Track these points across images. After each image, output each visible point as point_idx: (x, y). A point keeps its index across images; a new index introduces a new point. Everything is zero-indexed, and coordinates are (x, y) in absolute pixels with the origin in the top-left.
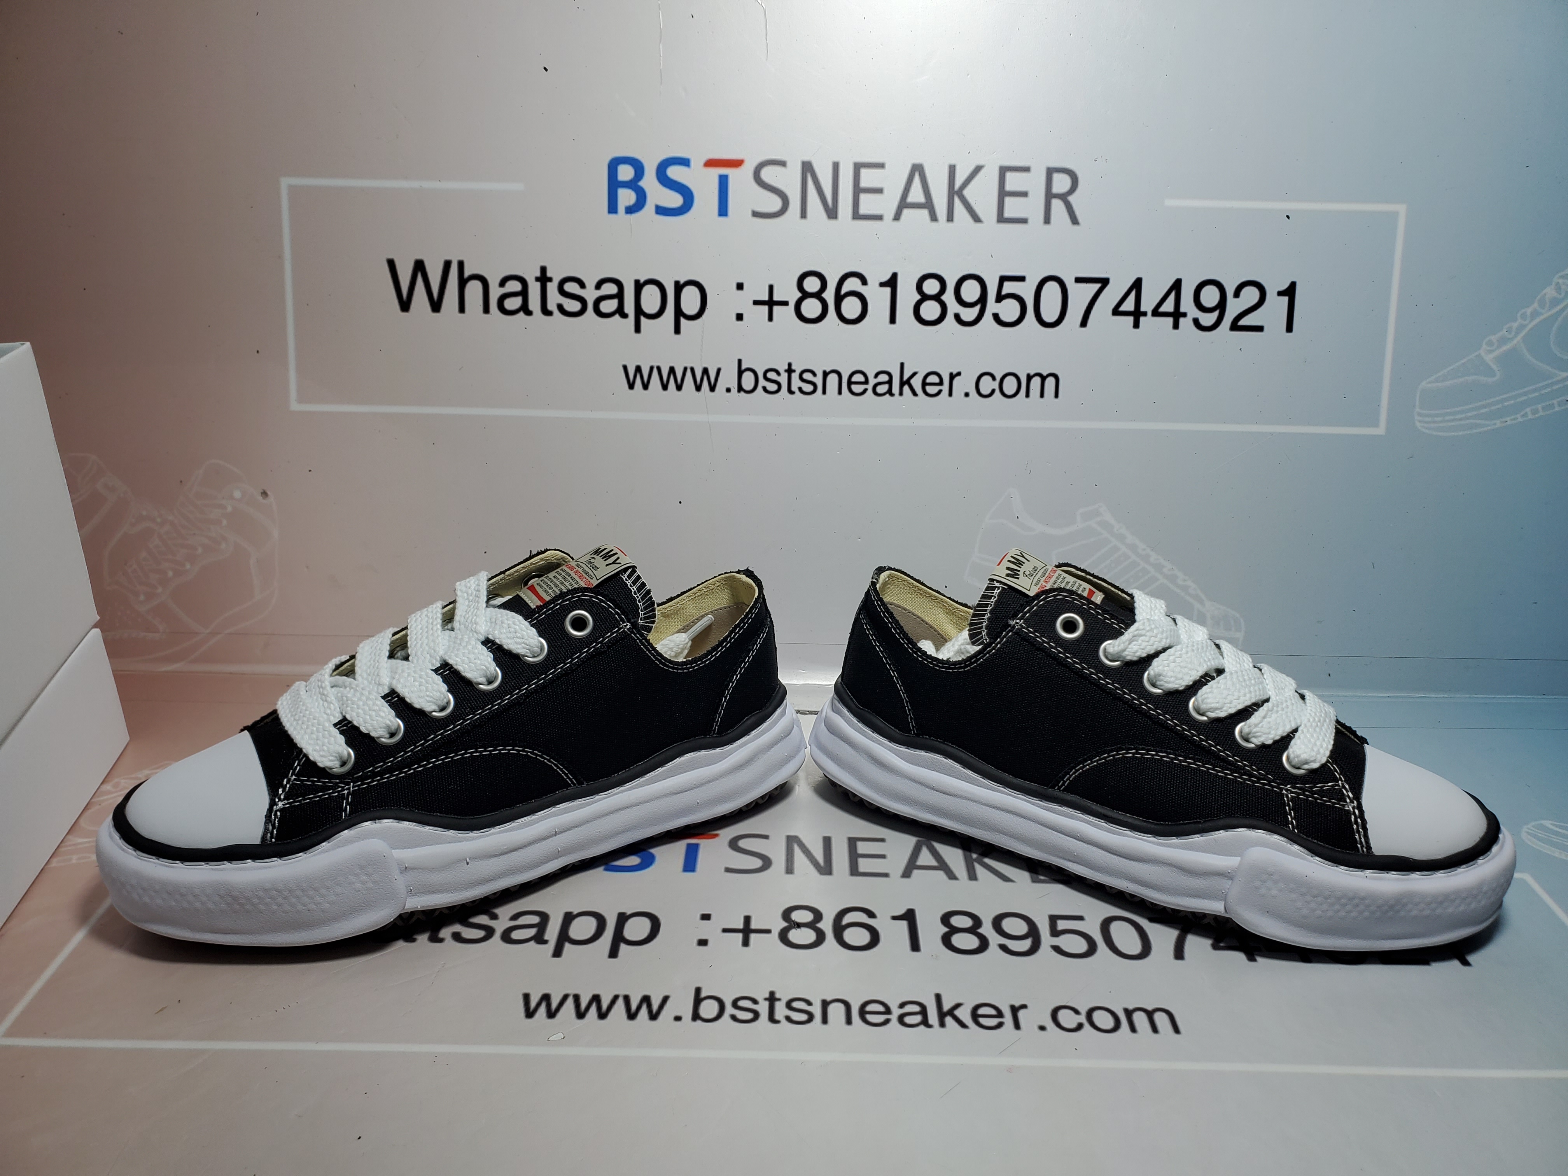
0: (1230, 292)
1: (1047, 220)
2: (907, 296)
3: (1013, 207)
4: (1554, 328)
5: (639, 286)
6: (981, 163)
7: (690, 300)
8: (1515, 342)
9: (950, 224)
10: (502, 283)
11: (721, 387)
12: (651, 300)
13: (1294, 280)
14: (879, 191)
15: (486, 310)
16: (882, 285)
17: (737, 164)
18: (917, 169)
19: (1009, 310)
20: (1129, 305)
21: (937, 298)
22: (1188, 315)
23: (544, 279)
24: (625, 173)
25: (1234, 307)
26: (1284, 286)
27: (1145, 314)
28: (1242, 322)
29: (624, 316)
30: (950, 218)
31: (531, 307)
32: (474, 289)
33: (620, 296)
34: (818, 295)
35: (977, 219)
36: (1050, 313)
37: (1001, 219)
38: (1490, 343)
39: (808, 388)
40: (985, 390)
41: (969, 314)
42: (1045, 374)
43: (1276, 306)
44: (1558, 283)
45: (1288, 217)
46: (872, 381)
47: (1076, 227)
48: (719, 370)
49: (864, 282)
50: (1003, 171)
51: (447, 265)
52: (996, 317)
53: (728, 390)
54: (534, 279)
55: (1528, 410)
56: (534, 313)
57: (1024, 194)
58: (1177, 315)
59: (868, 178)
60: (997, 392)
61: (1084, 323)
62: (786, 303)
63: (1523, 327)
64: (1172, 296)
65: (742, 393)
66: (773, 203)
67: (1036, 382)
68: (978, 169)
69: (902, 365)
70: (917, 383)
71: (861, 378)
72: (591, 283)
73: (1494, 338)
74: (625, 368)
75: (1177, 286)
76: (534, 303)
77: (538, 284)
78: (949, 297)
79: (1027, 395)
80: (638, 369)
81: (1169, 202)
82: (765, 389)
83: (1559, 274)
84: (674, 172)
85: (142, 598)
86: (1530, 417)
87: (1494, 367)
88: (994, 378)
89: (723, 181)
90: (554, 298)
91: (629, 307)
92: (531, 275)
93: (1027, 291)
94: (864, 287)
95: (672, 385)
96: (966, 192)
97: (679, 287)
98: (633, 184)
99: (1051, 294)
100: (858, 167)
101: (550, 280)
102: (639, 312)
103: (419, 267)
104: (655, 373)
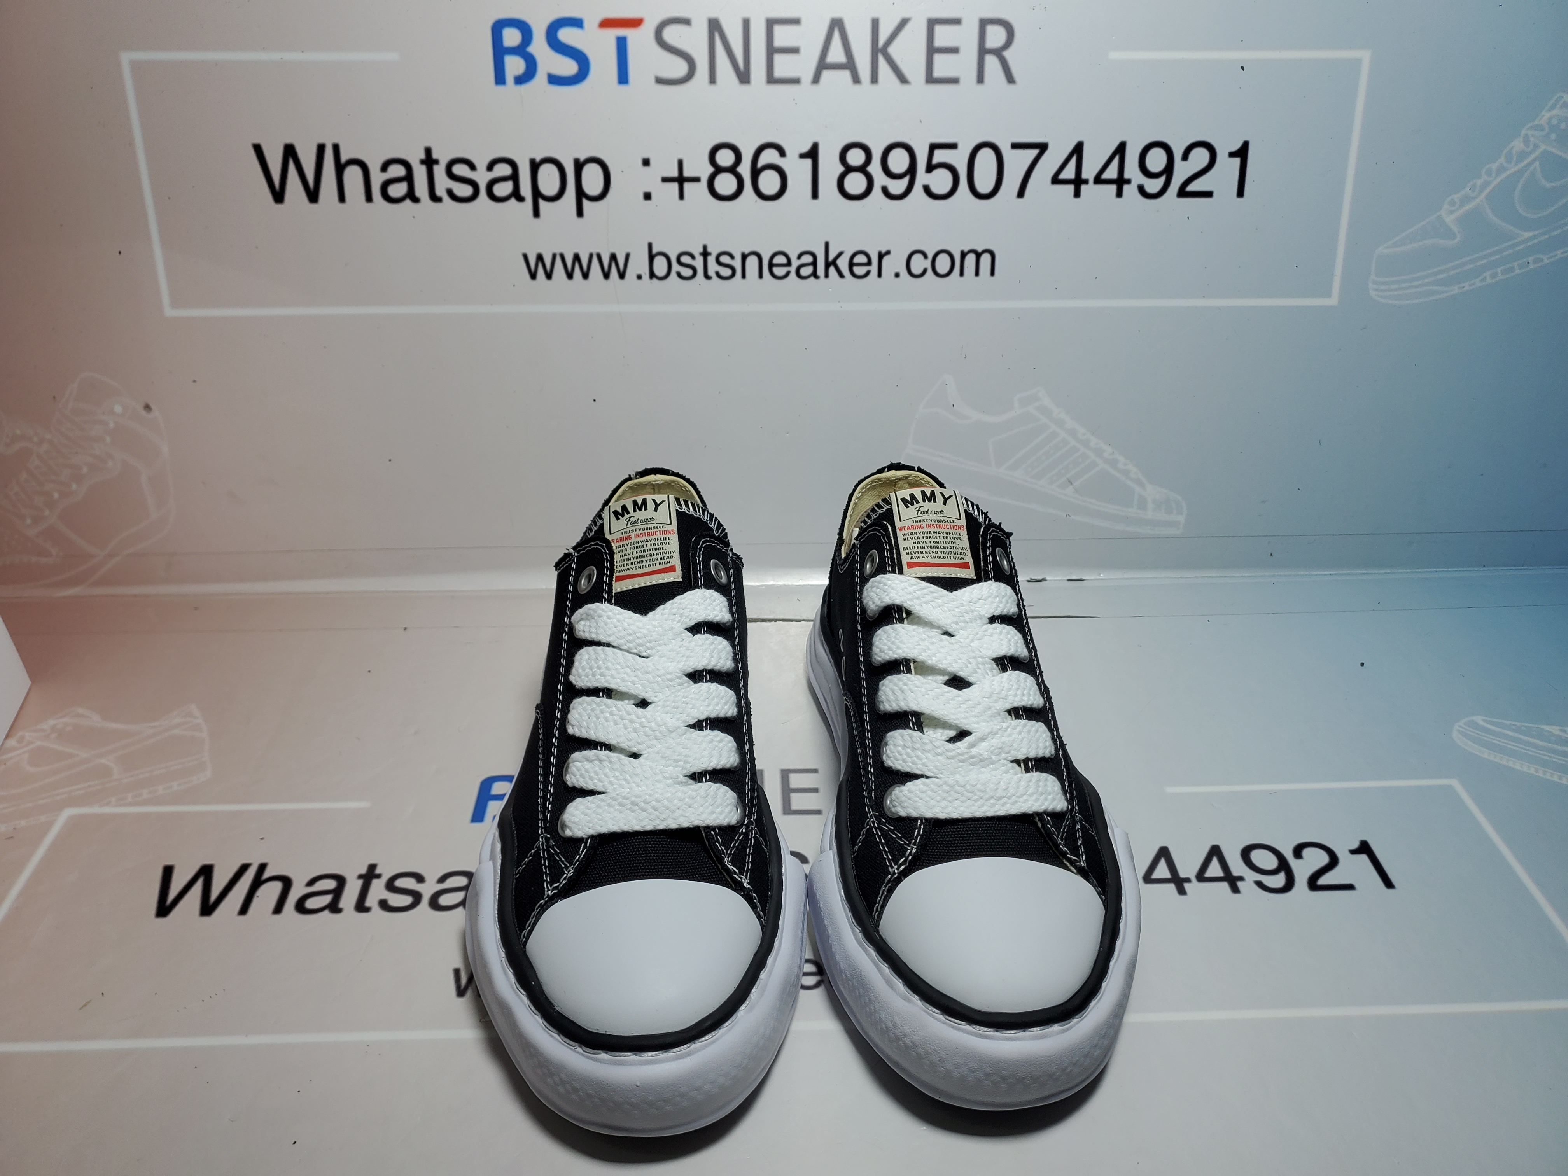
0: (1178, 155)
1: (980, 79)
2: (830, 167)
3: (943, 66)
4: (1520, 185)
5: (535, 166)
6: (906, 15)
7: (592, 180)
8: (1478, 200)
9: (874, 87)
10: (384, 168)
11: (631, 273)
12: (549, 180)
13: (1247, 139)
14: (795, 50)
15: (369, 198)
16: (802, 156)
17: (635, 23)
18: (837, 24)
19: (941, 181)
20: (1069, 172)
21: (862, 169)
22: (1133, 182)
23: (429, 161)
24: (511, 37)
25: (1182, 171)
26: (1236, 146)
27: (1086, 182)
28: (1191, 188)
29: (521, 199)
30: (874, 79)
31: (418, 193)
32: (353, 176)
33: (514, 177)
34: (732, 169)
35: (903, 80)
36: (985, 181)
37: (930, 79)
38: (1452, 203)
39: (726, 272)
40: (916, 270)
41: (898, 187)
42: (980, 250)
43: (1228, 167)
44: (1526, 135)
45: (1243, 68)
46: (795, 263)
47: (1012, 86)
48: (627, 256)
49: (782, 153)
50: (932, 23)
51: (321, 148)
52: (927, 190)
53: (639, 277)
54: (418, 162)
55: (1488, 274)
56: (422, 199)
57: (955, 50)
58: (1121, 182)
59: (783, 36)
60: (930, 271)
61: (1021, 194)
62: (697, 180)
63: (1486, 184)
64: (1116, 161)
65: (655, 280)
66: (680, 68)
67: (971, 259)
68: (904, 23)
69: (827, 245)
70: (843, 263)
71: (783, 260)
72: (481, 165)
73: (1456, 197)
74: (525, 257)
75: (1121, 150)
76: (421, 189)
77: (424, 168)
78: (875, 168)
79: (962, 274)
80: (540, 258)
81: (1114, 55)
82: (679, 275)
83: (1530, 125)
84: (566, 35)
85: (29, 521)
86: (1489, 280)
87: (1455, 229)
88: (925, 256)
89: (622, 44)
90: (442, 183)
91: (526, 190)
92: (415, 157)
93: (959, 159)
94: (783, 159)
95: (577, 273)
96: (892, 50)
97: (579, 166)
98: (521, 50)
99: (986, 161)
100: (771, 24)
101: (437, 162)
102: (537, 194)
103: (290, 152)
104: (558, 261)
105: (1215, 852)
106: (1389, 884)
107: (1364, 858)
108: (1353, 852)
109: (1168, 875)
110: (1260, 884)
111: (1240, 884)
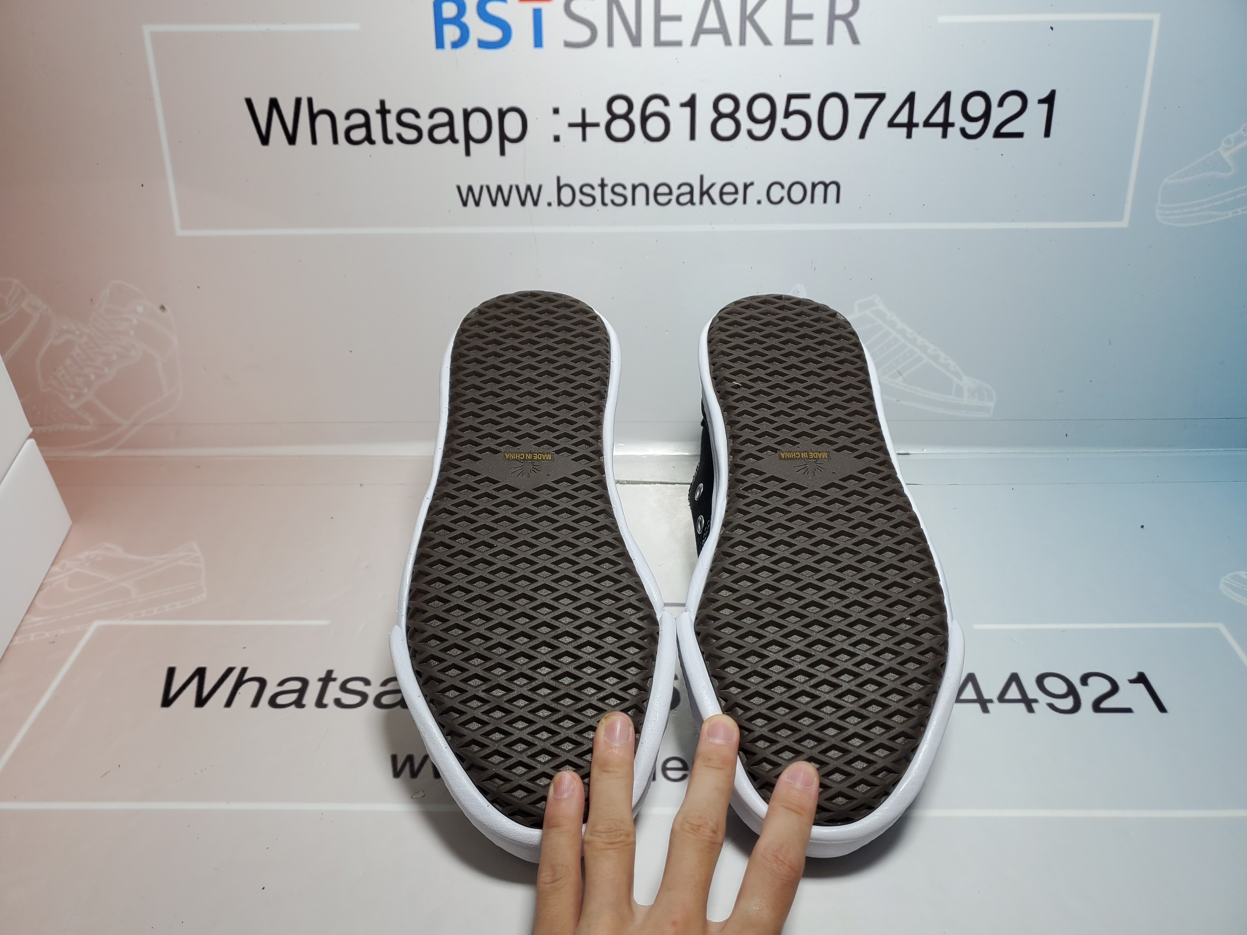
0: (994, 102)
1: (830, 41)
2: (705, 114)
3: (799, 30)
5: (467, 115)
7: (513, 125)
9: (742, 48)
10: (348, 116)
11: (542, 202)
12: (478, 126)
13: (1054, 88)
14: (678, 18)
15: (335, 141)
16: (683, 105)
19: (796, 125)
20: (903, 118)
21: (732, 116)
22: (956, 125)
23: (383, 111)
25: (998, 116)
26: (1045, 94)
27: (917, 125)
28: (1004, 130)
29: (455, 141)
30: (742, 42)
31: (374, 137)
32: (323, 122)
33: (451, 124)
34: (625, 117)
35: (766, 42)
36: (832, 125)
37: (789, 41)
38: (1228, 142)
39: (619, 200)
40: (775, 197)
41: (760, 130)
42: (827, 182)
43: (1037, 112)
45: (1052, 28)
46: (676, 193)
47: (856, 47)
48: (540, 188)
49: (666, 103)
51: (298, 101)
52: (784, 132)
53: (549, 204)
54: (374, 112)
56: (377, 142)
57: (809, 17)
58: (946, 125)
60: (786, 199)
61: (862, 135)
62: (596, 125)
64: (942, 108)
65: (562, 206)
66: (584, 34)
67: (820, 189)
69: (702, 178)
70: (715, 193)
71: (666, 190)
72: (425, 114)
73: (1231, 137)
74: (459, 188)
75: (947, 98)
76: (377, 133)
77: (379, 116)
78: (742, 115)
79: (812, 201)
80: (470, 189)
81: (942, 19)
82: (581, 203)
85: (72, 397)
87: (1230, 163)
88: (783, 187)
90: (393, 128)
91: (459, 134)
92: (372, 108)
93: (811, 107)
94: (667, 108)
95: (500, 201)
96: (757, 17)
97: (502, 114)
98: (457, 21)
99: (834, 107)
101: (388, 111)
102: (468, 137)
103: (274, 104)
104: (485, 191)
105: (1014, 678)
106: (1162, 708)
107: (1141, 686)
108: (1131, 681)
109: (974, 697)
110: (1051, 706)
111: (1034, 705)
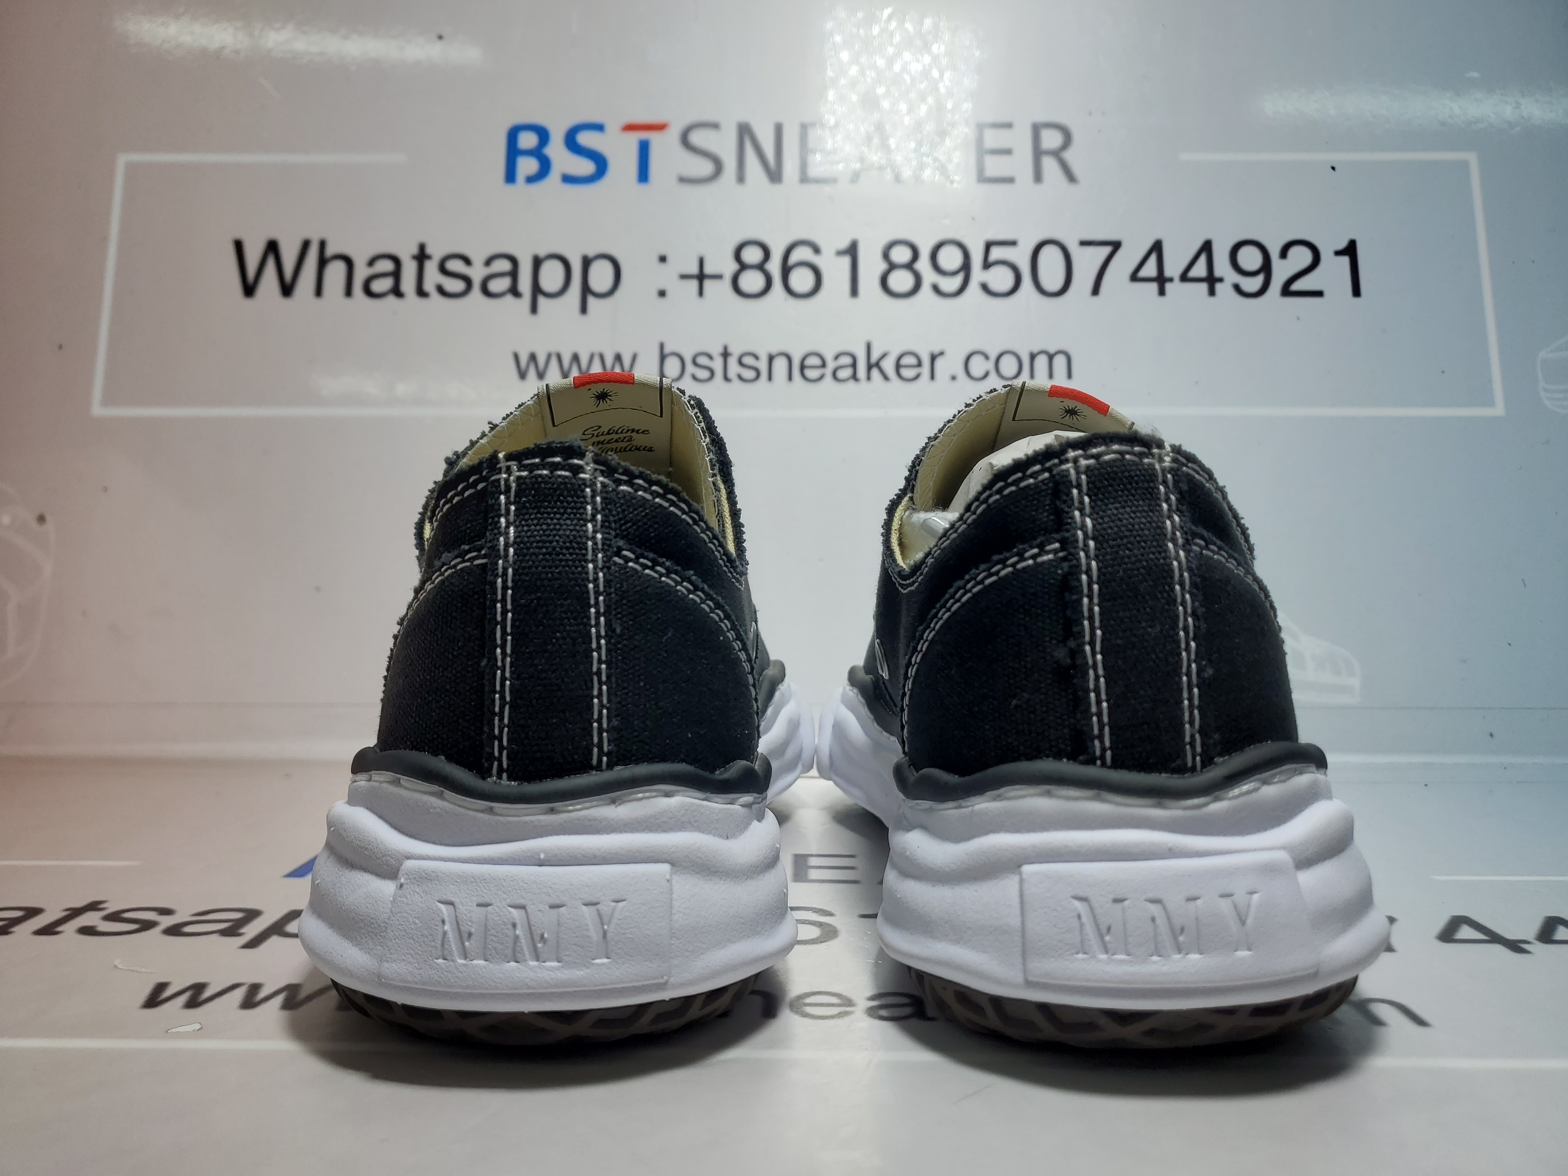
0: (1274, 253)
2: (872, 265)
5: (537, 263)
7: (601, 276)
10: (371, 263)
12: (551, 276)
13: (1353, 237)
15: (349, 292)
16: (840, 254)
17: (660, 127)
19: (1001, 279)
20: (1149, 271)
21: (909, 266)
22: (1226, 280)
23: (422, 257)
24: (528, 140)
25: (1281, 271)
26: (1342, 245)
27: (1171, 280)
28: (1296, 286)
29: (518, 295)
31: (404, 288)
32: (336, 272)
33: (514, 274)
34: (761, 267)
36: (1052, 277)
39: (750, 374)
40: (976, 372)
41: (951, 284)
42: (1052, 350)
43: (1335, 267)
45: (1333, 168)
46: (831, 365)
47: (1074, 185)
48: (635, 357)
49: (817, 250)
51: (306, 245)
52: (985, 288)
54: (409, 257)
56: (407, 295)
58: (1211, 280)
60: (993, 373)
61: (1096, 291)
62: (719, 277)
64: (1203, 259)
67: (1041, 359)
69: (869, 347)
70: (888, 365)
71: (817, 362)
72: (478, 259)
74: (516, 355)
75: (1207, 247)
76: (408, 283)
77: (415, 263)
78: (923, 265)
79: (1032, 377)
80: (533, 356)
81: (1184, 157)
82: (693, 376)
84: (585, 139)
88: (987, 357)
89: (644, 149)
90: (433, 277)
91: (525, 284)
92: (406, 254)
93: (1021, 257)
94: (818, 257)
95: (574, 372)
97: (587, 262)
98: (538, 153)
99: (1051, 259)
101: (429, 257)
102: (537, 290)
103: (272, 247)
104: (554, 362)
105: (1556, 920)
